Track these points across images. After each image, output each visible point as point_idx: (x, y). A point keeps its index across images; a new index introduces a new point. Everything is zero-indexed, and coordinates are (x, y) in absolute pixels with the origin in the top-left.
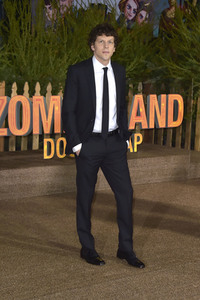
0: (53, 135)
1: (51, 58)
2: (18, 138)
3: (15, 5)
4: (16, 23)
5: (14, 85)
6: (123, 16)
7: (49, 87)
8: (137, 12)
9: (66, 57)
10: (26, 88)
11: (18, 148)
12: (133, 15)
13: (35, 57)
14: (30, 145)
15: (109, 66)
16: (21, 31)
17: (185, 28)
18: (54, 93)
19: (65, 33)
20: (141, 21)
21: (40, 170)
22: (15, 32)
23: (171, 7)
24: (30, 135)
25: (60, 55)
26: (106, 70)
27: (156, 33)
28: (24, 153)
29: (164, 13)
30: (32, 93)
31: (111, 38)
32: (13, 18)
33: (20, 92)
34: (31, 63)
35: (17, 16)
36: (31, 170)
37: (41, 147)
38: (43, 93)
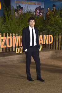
0: (18, 47)
1: (17, 27)
2: (9, 48)
3: (7, 12)
4: (7, 17)
5: (8, 34)
6: (36, 15)
7: (17, 34)
8: (39, 13)
9: (21, 26)
10: (11, 34)
11: (9, 51)
12: (38, 14)
13: (13, 26)
14: (12, 50)
15: (33, 28)
16: (9, 19)
17: (52, 17)
18: (18, 36)
19: (21, 20)
20: (41, 16)
21: (15, 56)
22: (7, 20)
23: (48, 12)
24: (12, 47)
25: (19, 25)
26: (33, 29)
27: (45, 19)
28: (11, 52)
29: (47, 13)
30: (12, 36)
31: (34, 21)
32: (7, 16)
33: (9, 36)
34: (12, 28)
35: (8, 15)
36: (13, 56)
37: (15, 50)
38: (15, 36)
